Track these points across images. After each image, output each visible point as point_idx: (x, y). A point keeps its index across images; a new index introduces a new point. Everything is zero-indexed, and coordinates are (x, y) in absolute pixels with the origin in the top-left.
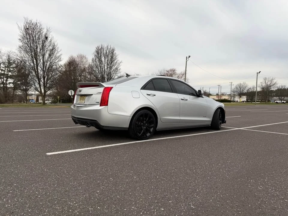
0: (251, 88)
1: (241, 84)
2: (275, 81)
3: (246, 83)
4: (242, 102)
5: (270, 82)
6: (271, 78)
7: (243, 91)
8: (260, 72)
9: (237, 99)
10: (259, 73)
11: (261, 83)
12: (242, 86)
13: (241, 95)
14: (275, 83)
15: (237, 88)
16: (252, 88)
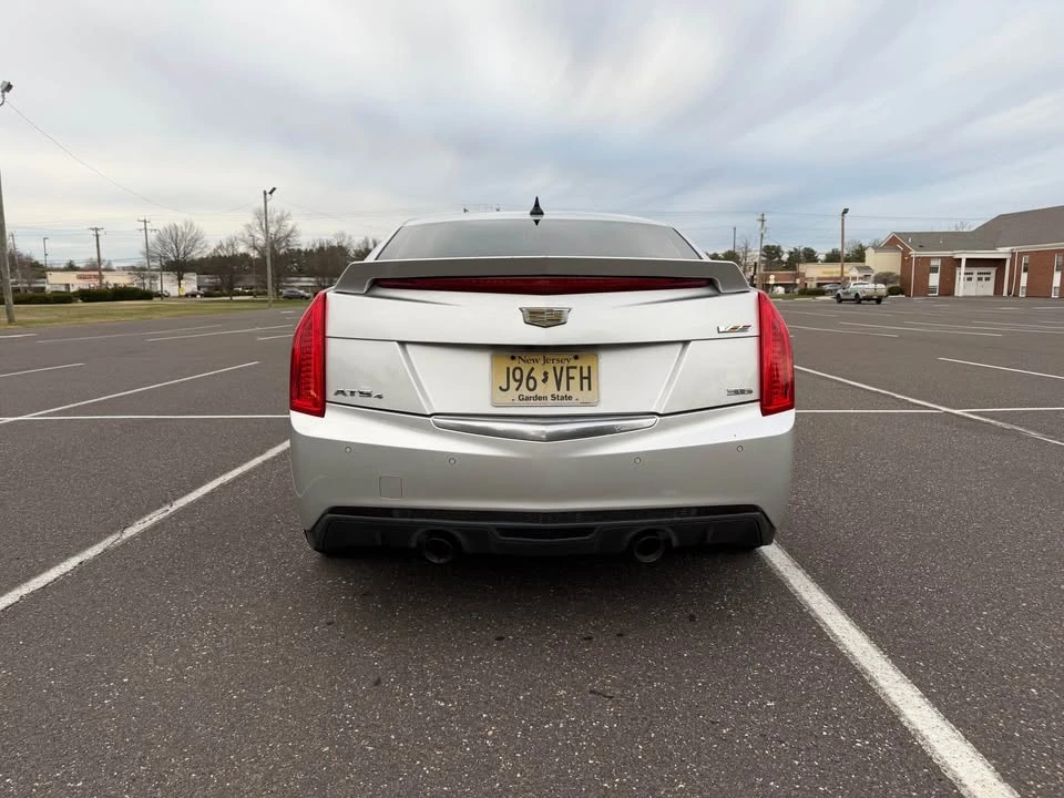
0: (225, 245)
1: (176, 227)
2: (289, 224)
3: (196, 224)
4: (187, 295)
5: (277, 227)
6: (279, 214)
7: (185, 254)
8: (274, 189)
9: (168, 285)
10: (271, 193)
11: (249, 226)
12: (180, 233)
13: (179, 267)
14: (292, 231)
15: (164, 244)
16: (228, 246)
